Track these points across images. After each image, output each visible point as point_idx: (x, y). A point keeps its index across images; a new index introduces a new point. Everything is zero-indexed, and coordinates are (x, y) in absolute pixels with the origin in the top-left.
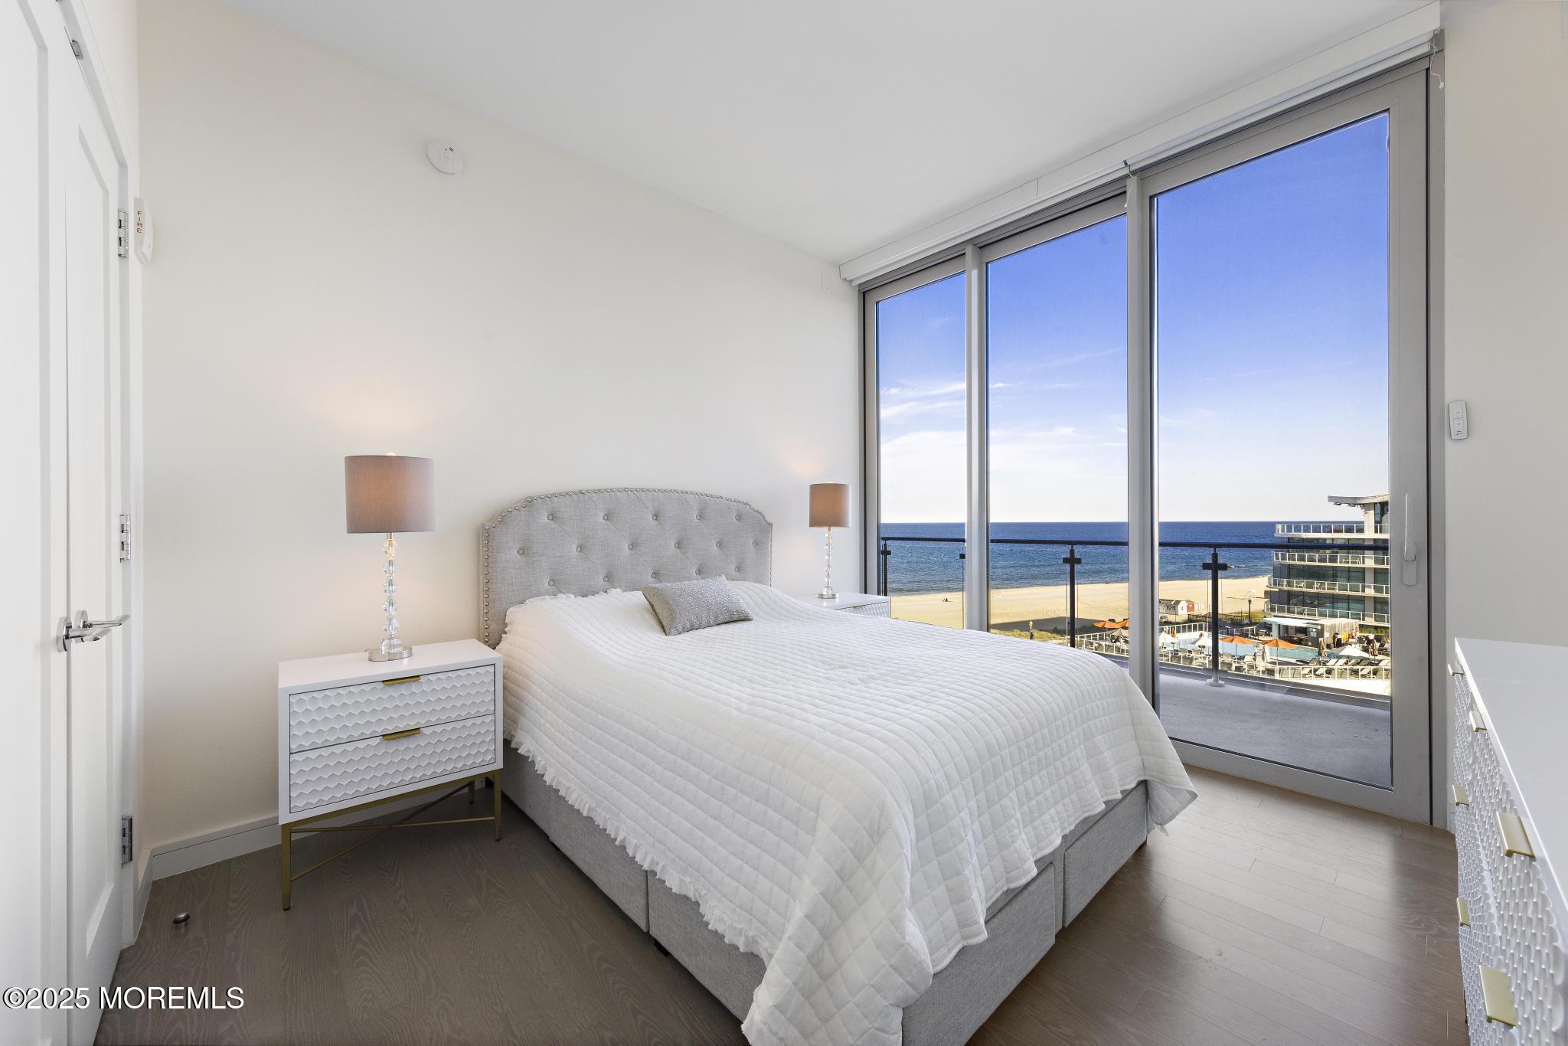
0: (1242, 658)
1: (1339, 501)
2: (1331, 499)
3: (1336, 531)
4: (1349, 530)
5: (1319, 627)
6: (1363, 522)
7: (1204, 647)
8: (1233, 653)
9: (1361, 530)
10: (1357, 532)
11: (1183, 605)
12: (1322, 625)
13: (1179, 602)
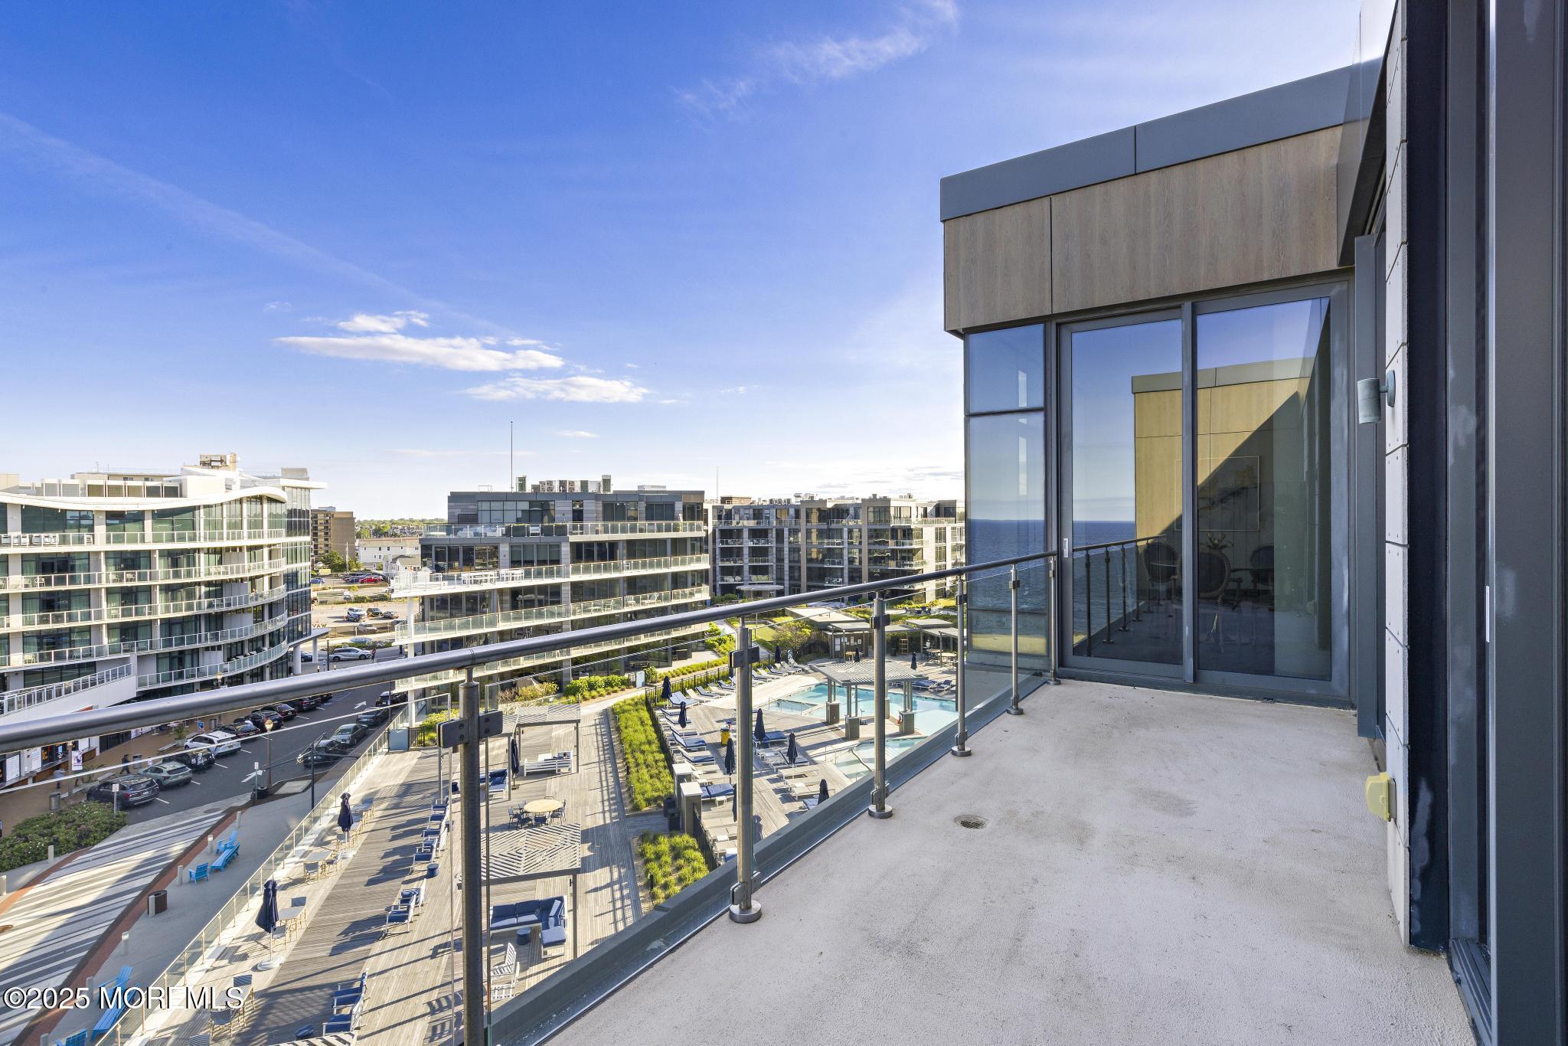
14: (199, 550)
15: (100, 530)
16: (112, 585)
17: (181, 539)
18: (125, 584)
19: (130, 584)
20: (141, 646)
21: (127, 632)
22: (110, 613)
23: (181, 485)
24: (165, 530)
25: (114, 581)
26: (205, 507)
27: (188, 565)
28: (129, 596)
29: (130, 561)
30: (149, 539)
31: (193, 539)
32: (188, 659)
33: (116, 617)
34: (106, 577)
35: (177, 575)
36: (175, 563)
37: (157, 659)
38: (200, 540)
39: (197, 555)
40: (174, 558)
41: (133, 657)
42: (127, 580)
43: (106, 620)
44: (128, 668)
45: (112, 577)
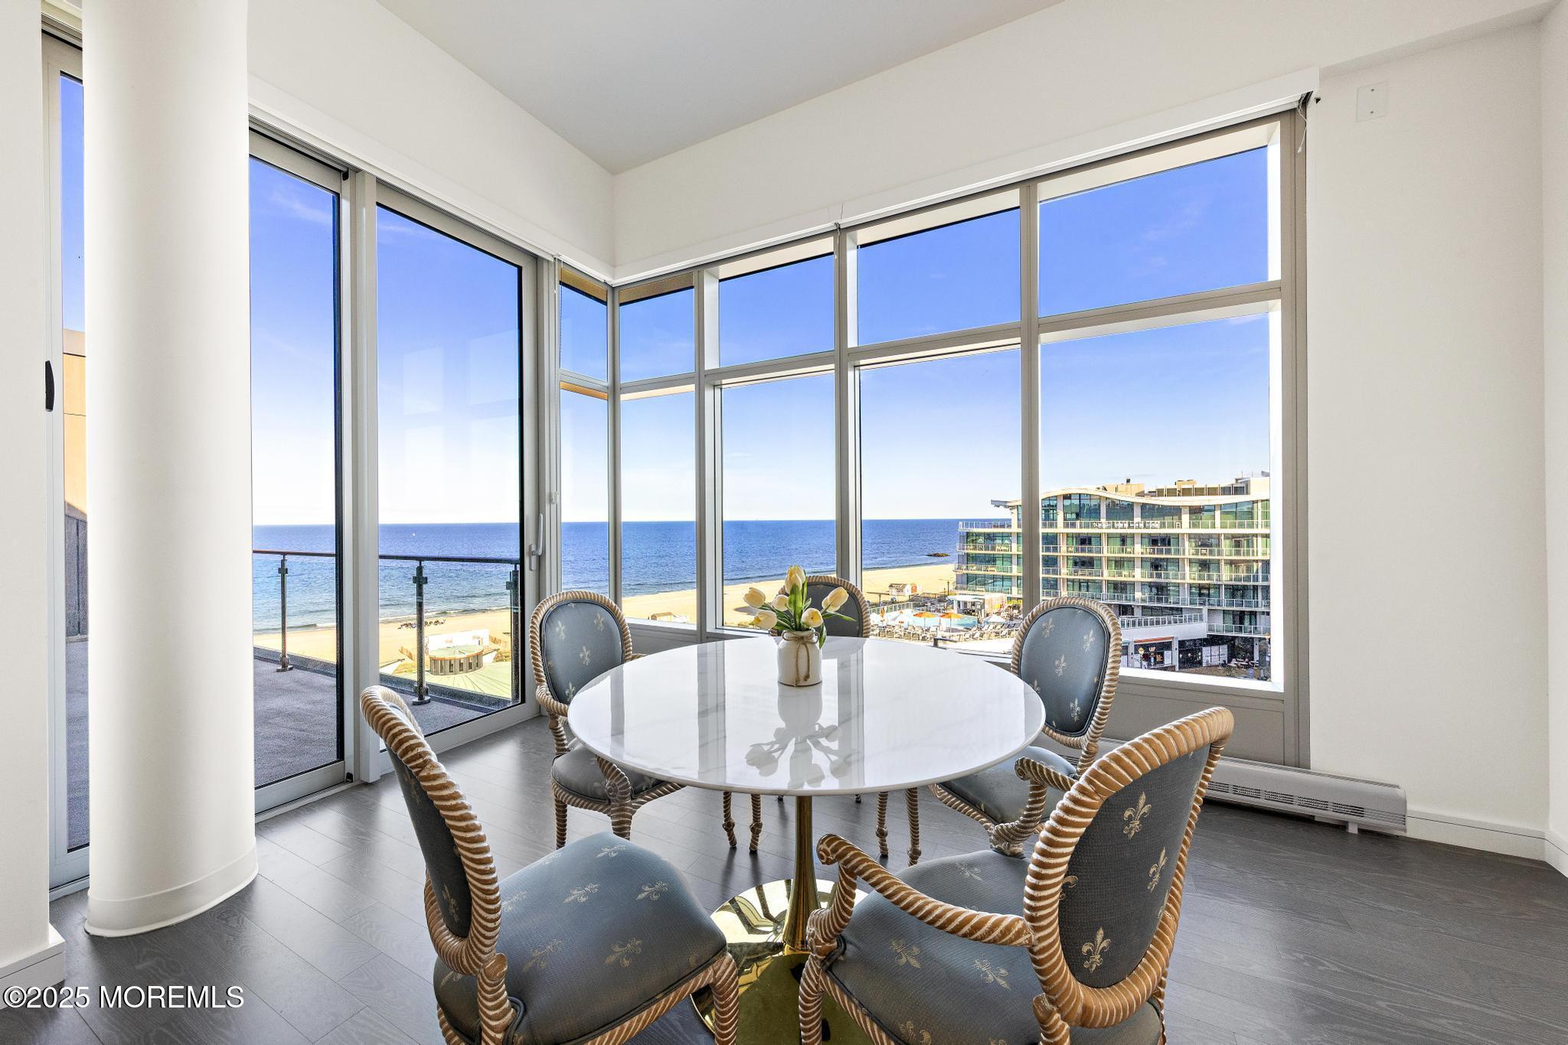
0: (928, 630)
1: (998, 504)
2: (993, 502)
3: (995, 526)
4: (1002, 526)
5: (982, 601)
6: (1011, 520)
7: (902, 622)
8: (922, 625)
9: (1009, 526)
10: (1008, 527)
11: (908, 588)
12: (984, 600)
13: (905, 585)
14: (1256, 535)
15: (1186, 518)
16: (1191, 557)
17: (1241, 526)
18: (1200, 557)
19: (1204, 557)
20: (1211, 602)
21: (1202, 592)
22: (1190, 576)
23: (1247, 486)
24: (1230, 520)
25: (1193, 554)
26: (1262, 501)
27: (1248, 546)
28: (1204, 565)
29: (1204, 542)
30: (1218, 526)
31: (1251, 526)
32: (1247, 618)
33: (1194, 579)
34: (1188, 551)
35: (1238, 553)
36: (1238, 544)
37: (1224, 613)
38: (1257, 527)
39: (1255, 538)
40: (1237, 541)
41: (1205, 609)
42: (1202, 554)
43: (1188, 580)
44: (1201, 616)
45: (1192, 551)
